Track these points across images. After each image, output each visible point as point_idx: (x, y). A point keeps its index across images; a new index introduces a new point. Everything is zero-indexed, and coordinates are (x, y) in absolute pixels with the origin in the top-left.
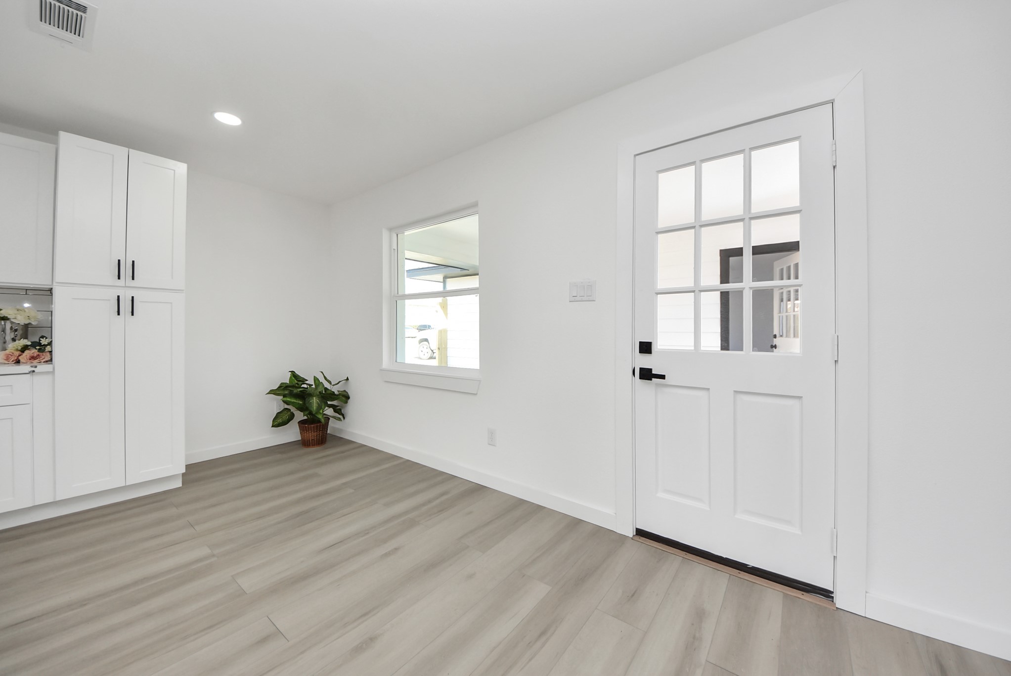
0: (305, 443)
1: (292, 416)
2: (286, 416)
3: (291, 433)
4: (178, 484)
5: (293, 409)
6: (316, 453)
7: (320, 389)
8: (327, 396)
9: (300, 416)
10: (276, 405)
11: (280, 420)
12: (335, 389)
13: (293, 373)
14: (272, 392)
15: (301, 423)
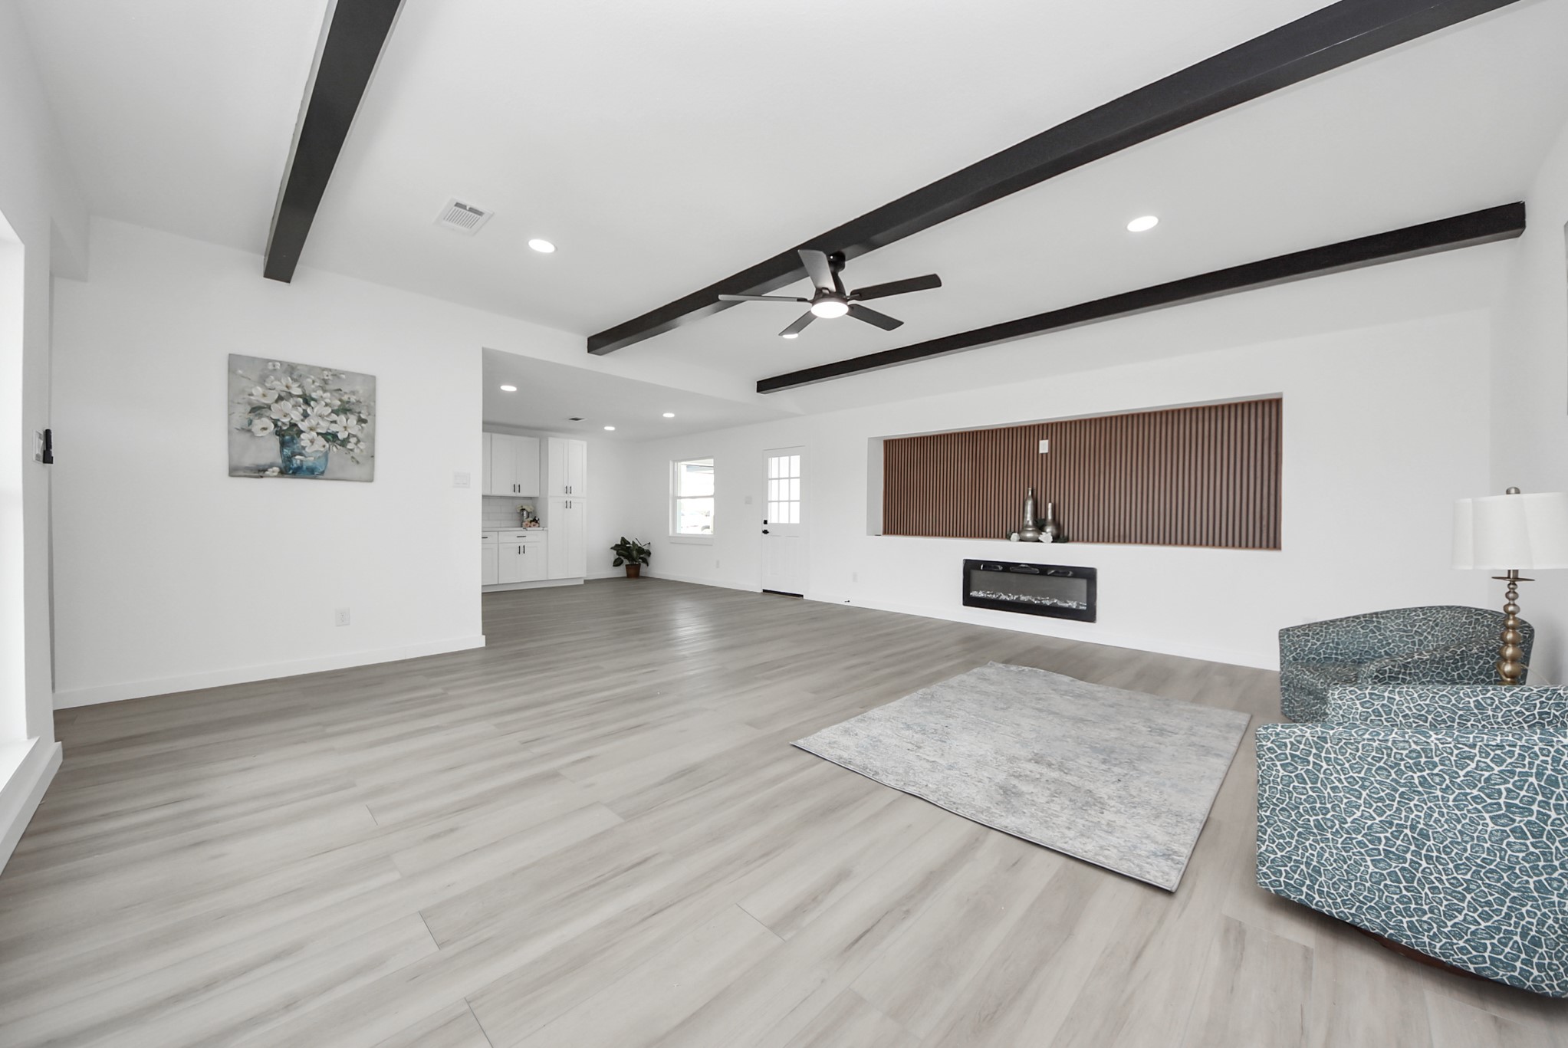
0: (629, 576)
1: (622, 562)
2: (619, 562)
3: (621, 572)
4: (582, 583)
5: (622, 558)
6: (633, 583)
7: (637, 547)
8: (640, 550)
9: (626, 562)
10: (613, 555)
11: (617, 563)
12: (645, 548)
13: (623, 539)
14: (612, 548)
15: (626, 565)
